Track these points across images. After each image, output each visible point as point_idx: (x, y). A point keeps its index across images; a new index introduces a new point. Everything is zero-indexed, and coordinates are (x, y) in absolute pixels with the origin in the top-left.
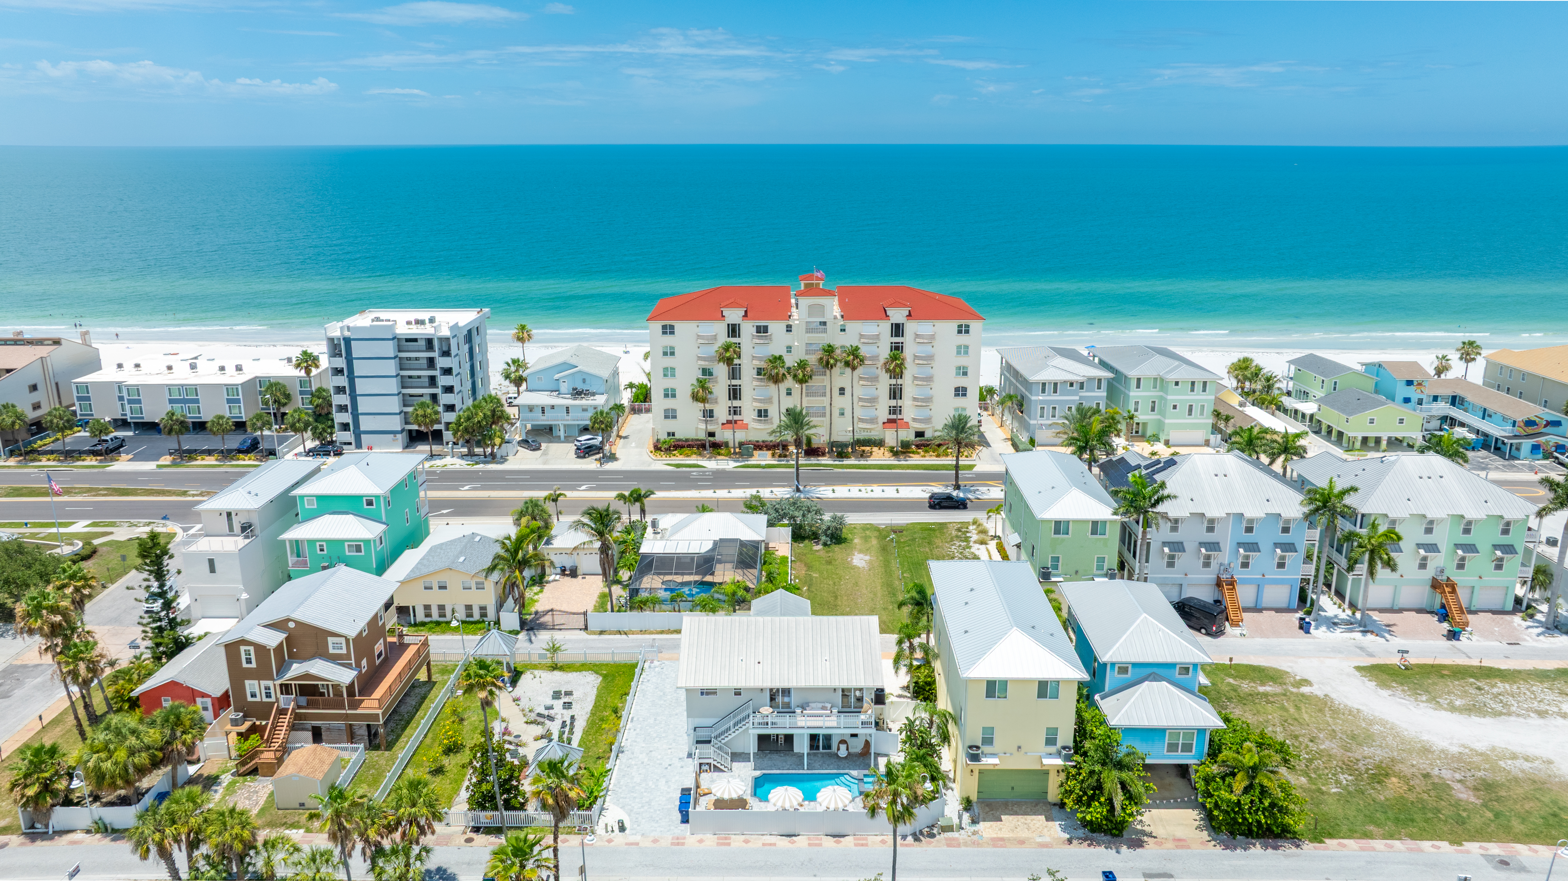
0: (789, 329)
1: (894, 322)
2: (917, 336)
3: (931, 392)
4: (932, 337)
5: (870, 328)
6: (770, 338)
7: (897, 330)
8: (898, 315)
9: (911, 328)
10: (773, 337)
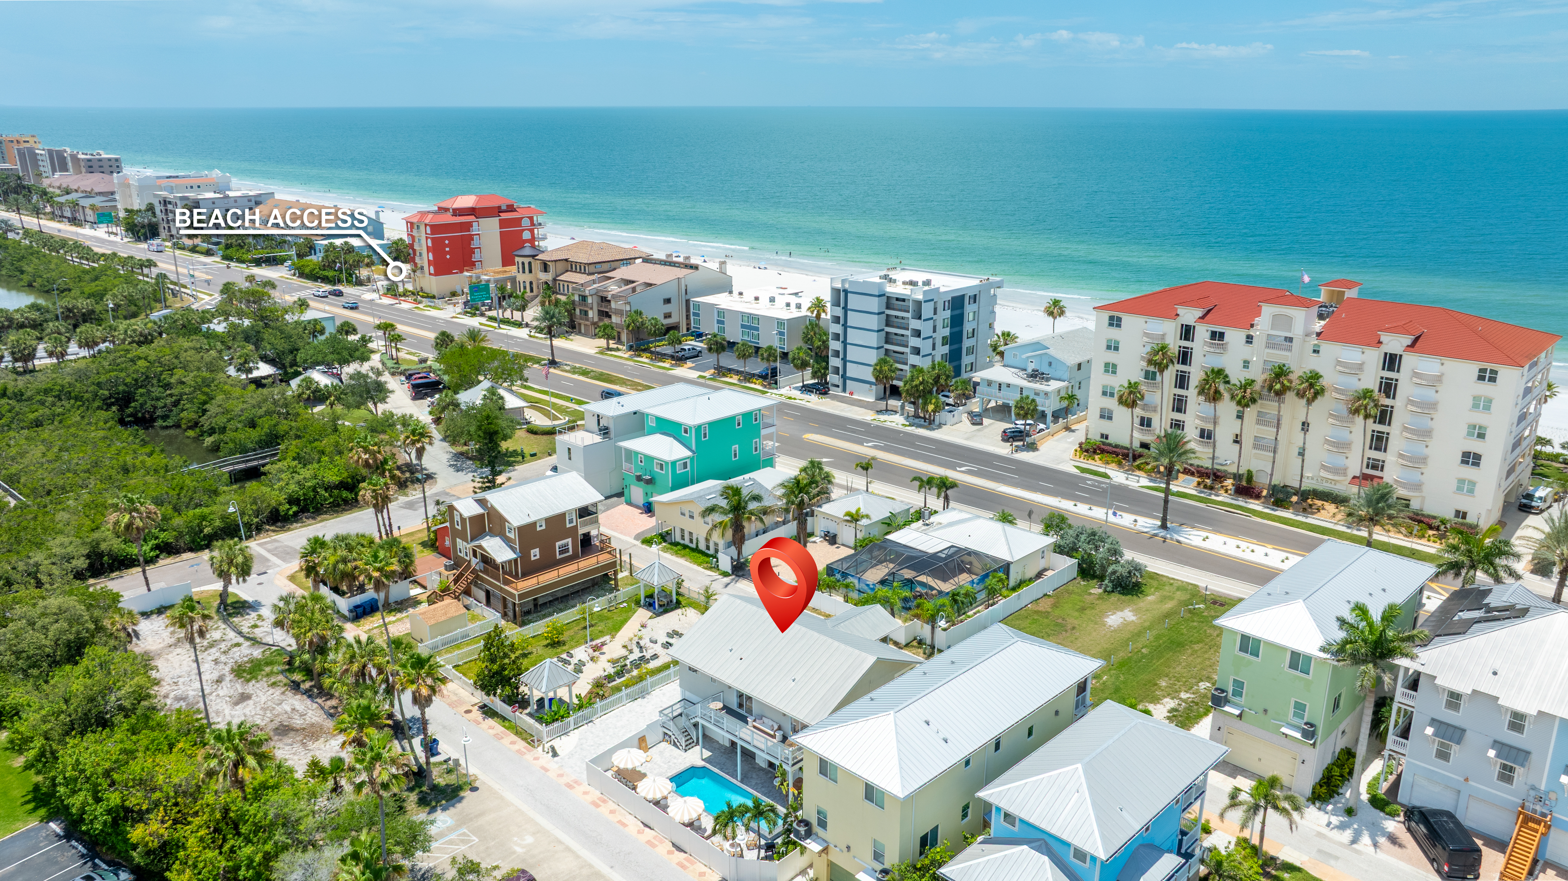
0: (1249, 339)
1: (1389, 351)
2: (1416, 374)
3: (1426, 451)
4: (1439, 379)
5: (1352, 354)
6: (1224, 347)
7: (1392, 362)
8: (1395, 343)
9: (1410, 361)
10: (1230, 347)
